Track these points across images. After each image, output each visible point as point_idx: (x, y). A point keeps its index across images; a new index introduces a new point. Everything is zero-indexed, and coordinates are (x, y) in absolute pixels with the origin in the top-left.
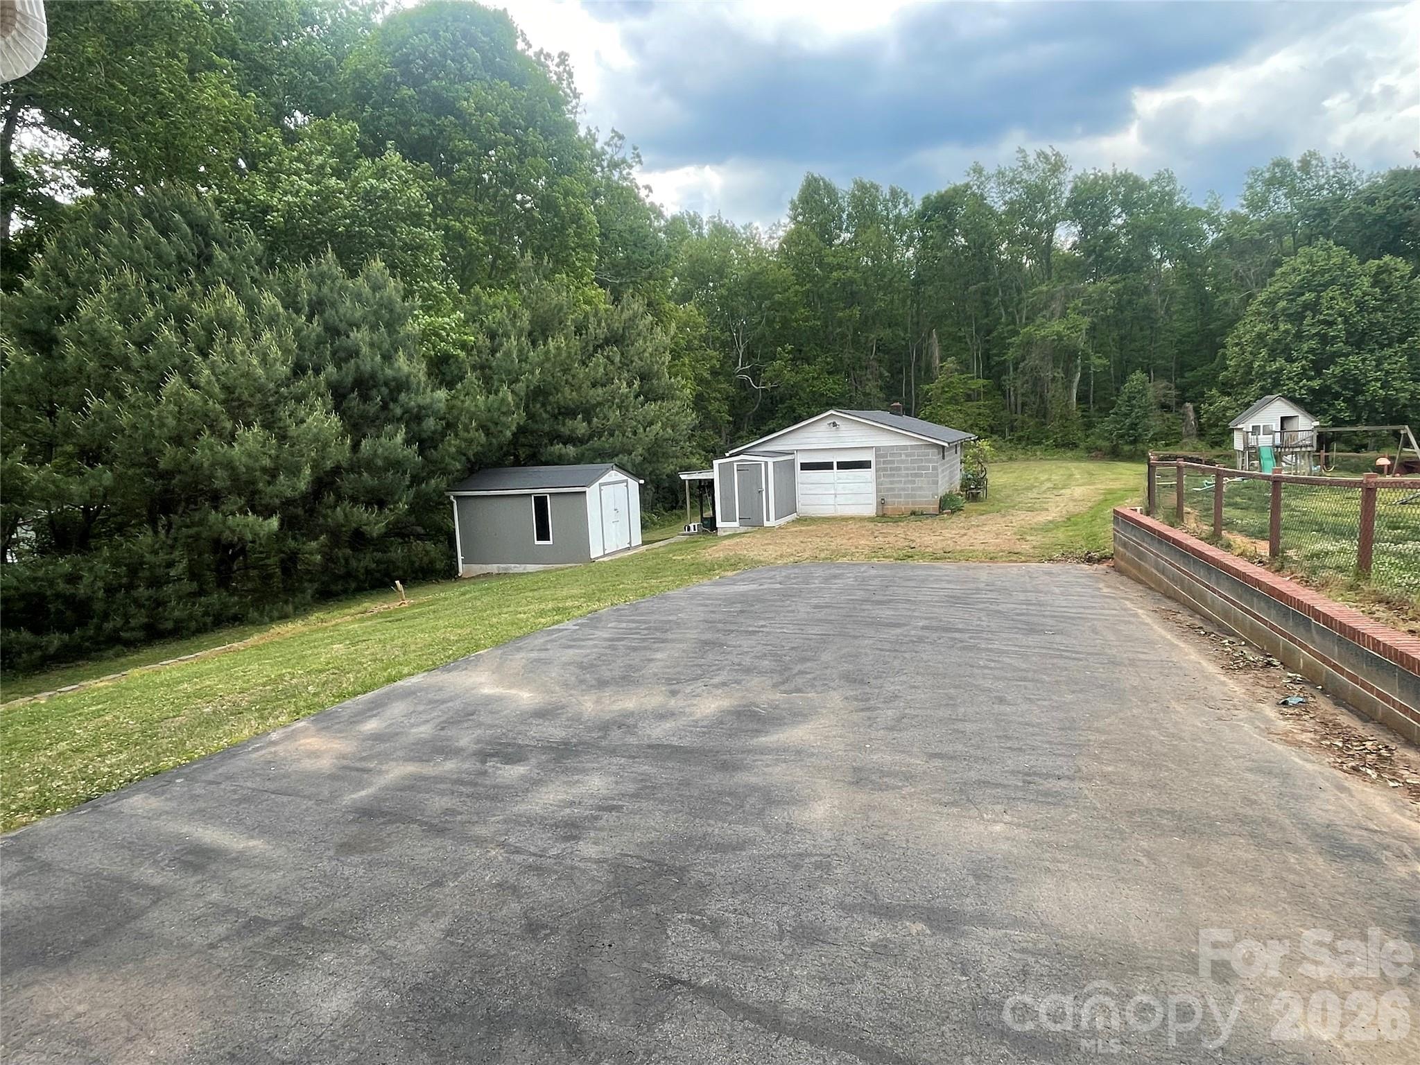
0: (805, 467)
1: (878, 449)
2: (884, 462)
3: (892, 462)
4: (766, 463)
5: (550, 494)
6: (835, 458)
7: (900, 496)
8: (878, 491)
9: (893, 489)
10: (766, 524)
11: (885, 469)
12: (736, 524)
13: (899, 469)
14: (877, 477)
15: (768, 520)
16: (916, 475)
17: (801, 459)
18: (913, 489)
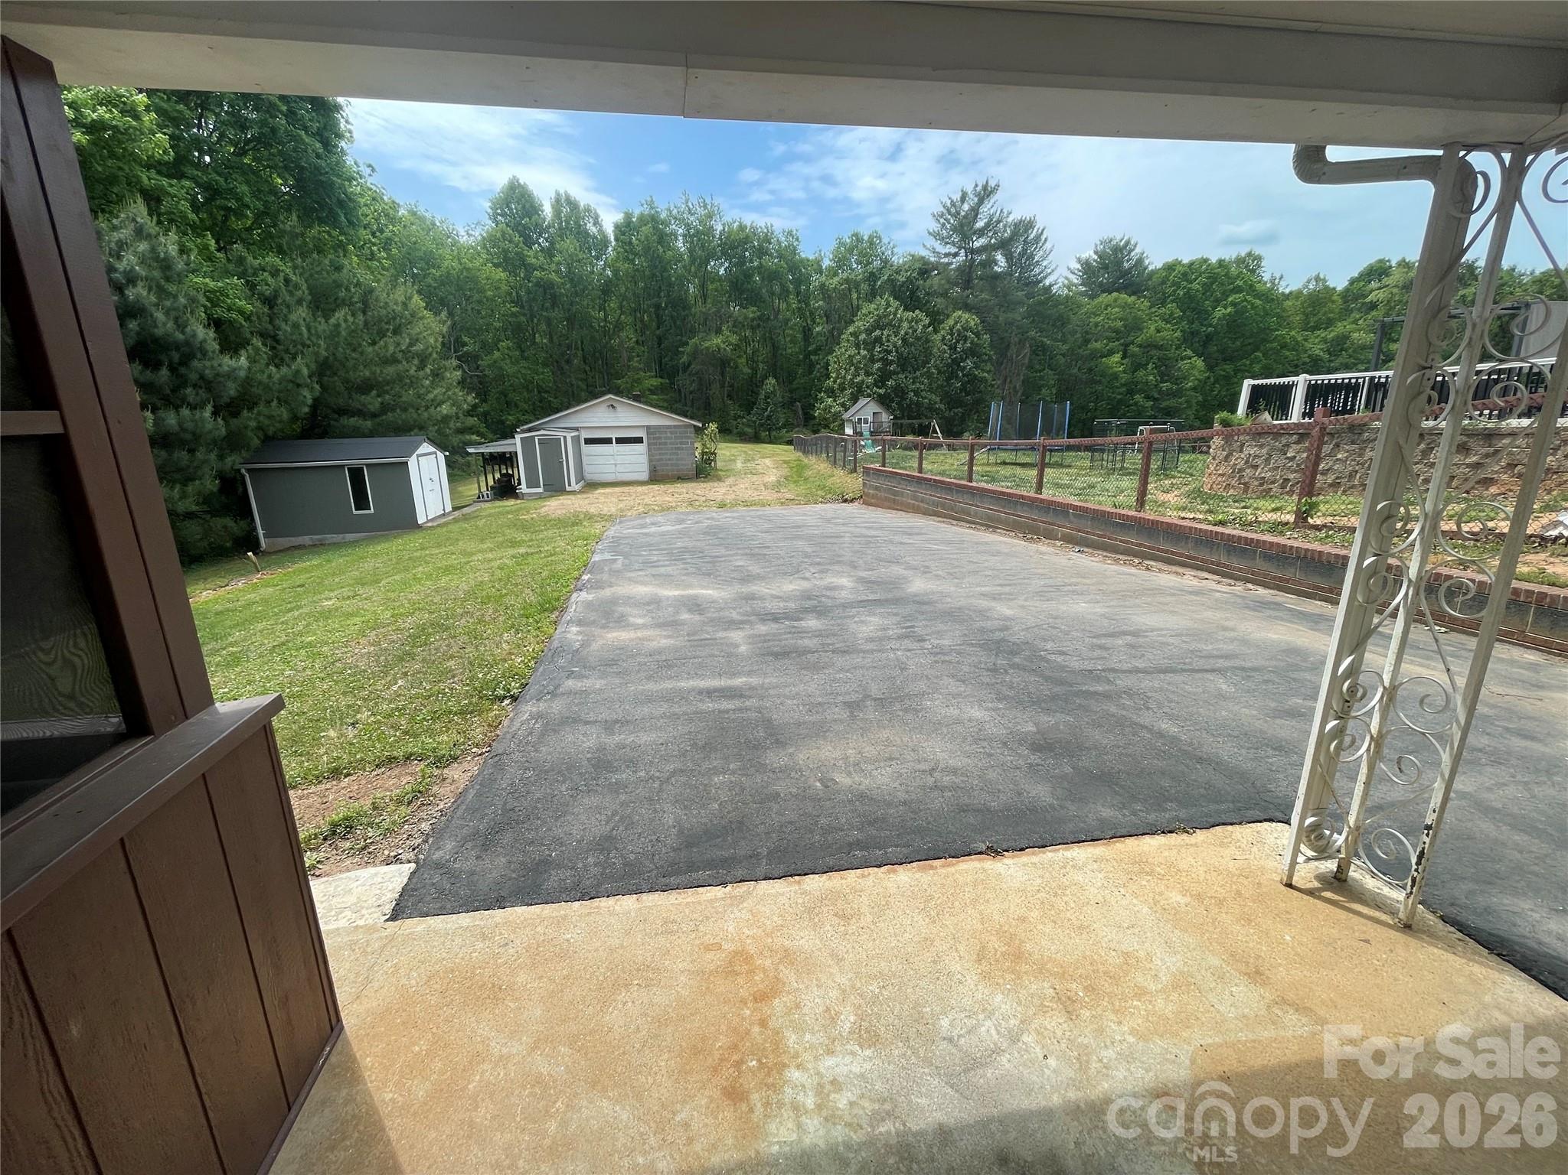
0: (589, 441)
1: (648, 427)
2: (654, 438)
3: (660, 438)
4: (565, 437)
5: (367, 465)
6: (614, 436)
7: (667, 465)
8: (650, 461)
9: (661, 459)
10: (568, 488)
11: (655, 444)
12: (541, 490)
13: (666, 443)
14: (649, 450)
15: (570, 485)
16: (678, 448)
17: (585, 435)
18: (677, 460)
